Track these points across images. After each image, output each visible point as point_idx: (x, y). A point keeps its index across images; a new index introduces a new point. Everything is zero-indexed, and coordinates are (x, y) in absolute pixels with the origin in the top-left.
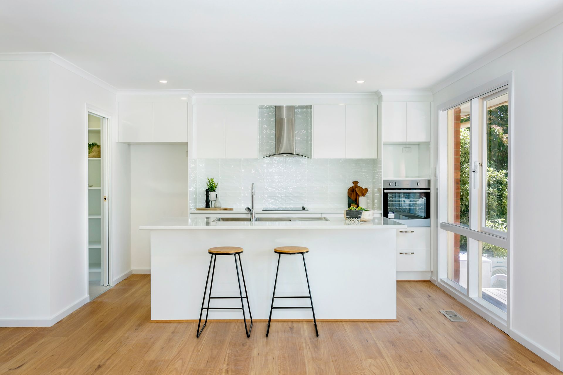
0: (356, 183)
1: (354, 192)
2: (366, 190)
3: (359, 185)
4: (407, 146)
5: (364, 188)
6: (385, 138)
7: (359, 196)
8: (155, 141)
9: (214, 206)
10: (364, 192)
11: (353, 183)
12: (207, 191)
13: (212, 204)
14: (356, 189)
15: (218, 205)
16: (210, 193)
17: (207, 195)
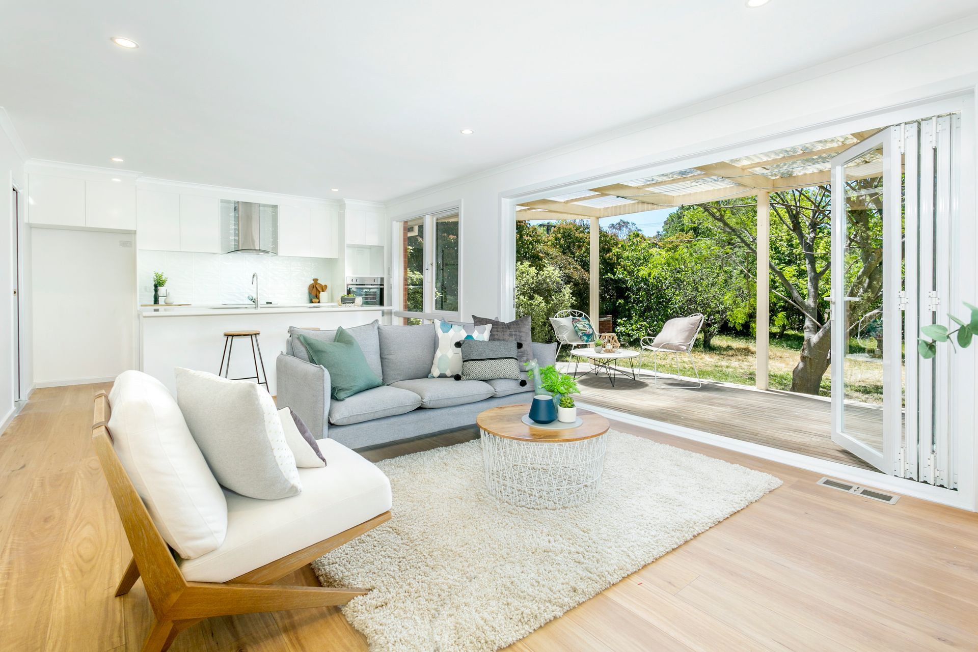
0: (316, 280)
1: (315, 289)
2: (326, 286)
3: (318, 282)
4: (361, 248)
5: (323, 284)
6: (348, 241)
7: (320, 292)
8: (89, 225)
9: (165, 302)
10: (324, 288)
11: (314, 280)
12: (156, 286)
13: (161, 300)
14: (317, 286)
15: (169, 301)
16: (159, 288)
17: (156, 291)
